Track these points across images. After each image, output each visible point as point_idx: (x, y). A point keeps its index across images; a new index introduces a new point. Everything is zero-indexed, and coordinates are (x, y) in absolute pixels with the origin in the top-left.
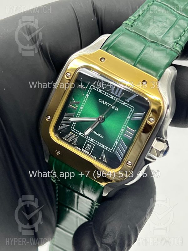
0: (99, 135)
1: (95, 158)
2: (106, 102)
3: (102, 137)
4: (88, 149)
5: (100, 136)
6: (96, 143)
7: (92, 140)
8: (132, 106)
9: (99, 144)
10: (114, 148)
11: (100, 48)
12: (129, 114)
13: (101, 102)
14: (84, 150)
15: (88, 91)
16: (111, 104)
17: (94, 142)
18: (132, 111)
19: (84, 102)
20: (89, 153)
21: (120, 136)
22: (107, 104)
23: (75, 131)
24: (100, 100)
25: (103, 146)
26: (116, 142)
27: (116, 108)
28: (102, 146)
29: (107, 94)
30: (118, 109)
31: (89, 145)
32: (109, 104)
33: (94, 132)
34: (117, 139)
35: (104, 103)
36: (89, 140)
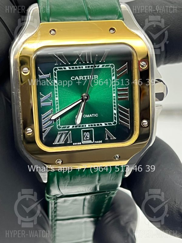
0: (92, 115)
1: (101, 142)
2: (80, 77)
3: (97, 115)
4: (88, 138)
5: (94, 115)
6: (93, 126)
7: (87, 126)
8: (110, 64)
9: (98, 125)
10: (115, 120)
11: (41, 22)
12: (112, 74)
13: (75, 80)
14: (84, 141)
15: (54, 76)
16: (87, 75)
17: (90, 127)
18: (113, 69)
19: (56, 91)
20: (91, 141)
21: (114, 103)
22: (82, 78)
23: (63, 127)
24: (73, 78)
25: (103, 125)
26: (115, 112)
27: (95, 76)
28: (101, 125)
29: (76, 68)
30: (97, 76)
31: (87, 133)
32: (85, 76)
33: (85, 116)
34: (114, 107)
35: (79, 78)
36: (84, 127)
